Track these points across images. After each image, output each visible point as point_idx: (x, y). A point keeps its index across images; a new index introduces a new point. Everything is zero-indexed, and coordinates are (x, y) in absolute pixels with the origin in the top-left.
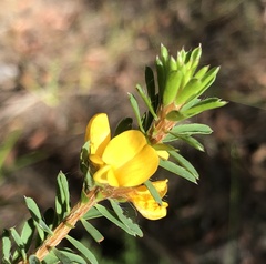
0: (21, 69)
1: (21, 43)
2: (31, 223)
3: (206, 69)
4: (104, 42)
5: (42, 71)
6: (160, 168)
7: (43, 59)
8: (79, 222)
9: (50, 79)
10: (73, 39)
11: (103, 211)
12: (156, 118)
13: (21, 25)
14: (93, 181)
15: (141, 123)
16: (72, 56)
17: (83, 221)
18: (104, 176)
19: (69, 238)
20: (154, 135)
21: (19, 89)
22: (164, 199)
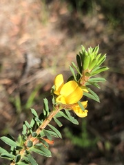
0: (42, 60)
1: (42, 50)
2: (34, 119)
3: (100, 55)
4: (74, 50)
5: (50, 61)
6: (84, 96)
7: (50, 56)
8: (53, 119)
9: (53, 64)
10: (62, 49)
11: (62, 114)
12: (82, 76)
13: (42, 43)
14: (55, 101)
15: (75, 78)
16: (61, 55)
17: (54, 118)
18: (60, 100)
19: (49, 125)
20: (81, 82)
21: (41, 68)
22: (86, 109)
